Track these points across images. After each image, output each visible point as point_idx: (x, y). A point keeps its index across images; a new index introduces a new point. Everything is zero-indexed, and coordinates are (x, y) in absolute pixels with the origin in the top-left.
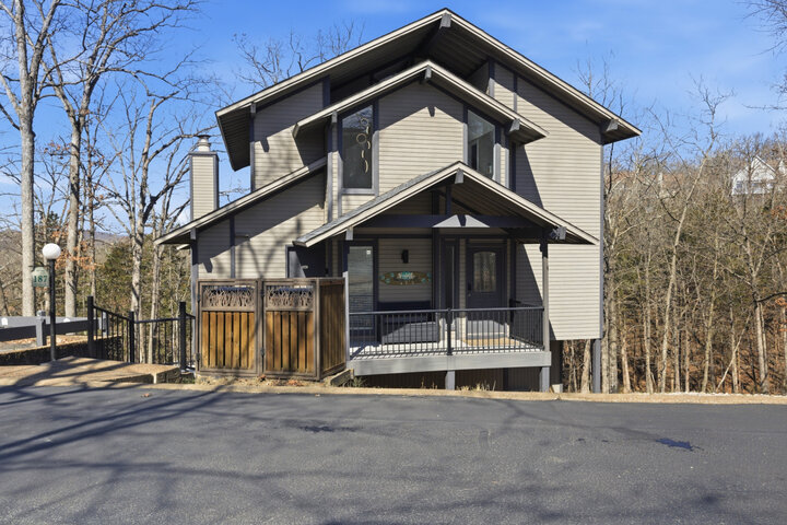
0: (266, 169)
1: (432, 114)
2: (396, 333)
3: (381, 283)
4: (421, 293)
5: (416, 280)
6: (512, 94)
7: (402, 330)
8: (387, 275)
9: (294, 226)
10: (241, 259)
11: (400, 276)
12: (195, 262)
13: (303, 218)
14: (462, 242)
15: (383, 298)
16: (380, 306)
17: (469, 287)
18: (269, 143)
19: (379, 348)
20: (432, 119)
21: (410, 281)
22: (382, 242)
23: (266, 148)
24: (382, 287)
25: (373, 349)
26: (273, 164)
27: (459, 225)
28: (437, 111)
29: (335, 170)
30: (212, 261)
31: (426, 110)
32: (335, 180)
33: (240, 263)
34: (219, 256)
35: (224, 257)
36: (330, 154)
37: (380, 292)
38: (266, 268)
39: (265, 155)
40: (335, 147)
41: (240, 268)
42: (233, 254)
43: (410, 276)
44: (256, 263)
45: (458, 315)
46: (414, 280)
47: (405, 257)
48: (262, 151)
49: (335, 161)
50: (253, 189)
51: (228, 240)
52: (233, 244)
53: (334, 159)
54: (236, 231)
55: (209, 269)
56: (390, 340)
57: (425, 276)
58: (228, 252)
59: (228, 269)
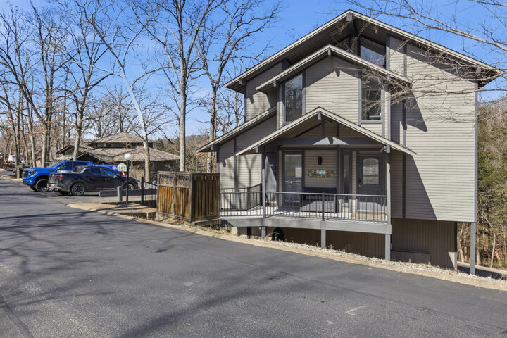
1: (338, 75)
2: (308, 206)
3: (306, 176)
4: (330, 183)
5: (328, 175)
6: (402, 55)
7: (311, 204)
8: (310, 172)
10: (239, 160)
11: (318, 172)
12: (218, 161)
14: (354, 153)
15: (308, 184)
16: (305, 189)
17: (359, 181)
18: (254, 98)
19: (298, 213)
20: (339, 78)
21: (323, 176)
22: (306, 152)
23: (252, 101)
24: (307, 178)
25: (295, 214)
26: (256, 110)
27: (329, 144)
28: (341, 73)
29: (281, 112)
30: (226, 161)
31: (335, 73)
32: (281, 117)
33: (239, 163)
34: (229, 159)
35: (231, 159)
36: (278, 103)
37: (306, 181)
38: (252, 167)
39: (252, 105)
40: (281, 99)
41: (239, 165)
42: (235, 157)
43: (324, 172)
44: (247, 163)
45: (351, 197)
46: (326, 175)
47: (320, 161)
48: (250, 103)
49: (281, 107)
50: (245, 121)
51: (233, 150)
52: (235, 153)
53: (280, 106)
54: (237, 145)
55: (224, 165)
56: (305, 209)
57: (333, 172)
58: (233, 157)
59: (233, 166)
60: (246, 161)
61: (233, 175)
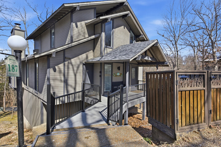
0: (77, 34)
1: (124, 28)
4: (121, 79)
5: (120, 75)
8: (114, 74)
9: (85, 57)
10: (68, 67)
11: (117, 74)
12: (49, 67)
13: (89, 54)
14: (131, 65)
15: (113, 80)
18: (78, 25)
20: (124, 30)
22: (113, 64)
23: (77, 27)
24: (113, 77)
26: (79, 34)
29: (104, 39)
30: (56, 67)
31: (123, 26)
34: (59, 66)
35: (61, 66)
36: (102, 33)
38: (77, 72)
39: (76, 29)
40: (103, 31)
42: (64, 65)
44: (73, 69)
48: (75, 27)
49: (104, 36)
50: (72, 42)
51: (63, 59)
52: (64, 61)
54: (66, 56)
55: (55, 70)
57: (122, 74)
58: (62, 64)
59: (63, 71)
60: (73, 67)
61: (63, 79)
